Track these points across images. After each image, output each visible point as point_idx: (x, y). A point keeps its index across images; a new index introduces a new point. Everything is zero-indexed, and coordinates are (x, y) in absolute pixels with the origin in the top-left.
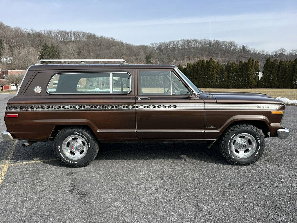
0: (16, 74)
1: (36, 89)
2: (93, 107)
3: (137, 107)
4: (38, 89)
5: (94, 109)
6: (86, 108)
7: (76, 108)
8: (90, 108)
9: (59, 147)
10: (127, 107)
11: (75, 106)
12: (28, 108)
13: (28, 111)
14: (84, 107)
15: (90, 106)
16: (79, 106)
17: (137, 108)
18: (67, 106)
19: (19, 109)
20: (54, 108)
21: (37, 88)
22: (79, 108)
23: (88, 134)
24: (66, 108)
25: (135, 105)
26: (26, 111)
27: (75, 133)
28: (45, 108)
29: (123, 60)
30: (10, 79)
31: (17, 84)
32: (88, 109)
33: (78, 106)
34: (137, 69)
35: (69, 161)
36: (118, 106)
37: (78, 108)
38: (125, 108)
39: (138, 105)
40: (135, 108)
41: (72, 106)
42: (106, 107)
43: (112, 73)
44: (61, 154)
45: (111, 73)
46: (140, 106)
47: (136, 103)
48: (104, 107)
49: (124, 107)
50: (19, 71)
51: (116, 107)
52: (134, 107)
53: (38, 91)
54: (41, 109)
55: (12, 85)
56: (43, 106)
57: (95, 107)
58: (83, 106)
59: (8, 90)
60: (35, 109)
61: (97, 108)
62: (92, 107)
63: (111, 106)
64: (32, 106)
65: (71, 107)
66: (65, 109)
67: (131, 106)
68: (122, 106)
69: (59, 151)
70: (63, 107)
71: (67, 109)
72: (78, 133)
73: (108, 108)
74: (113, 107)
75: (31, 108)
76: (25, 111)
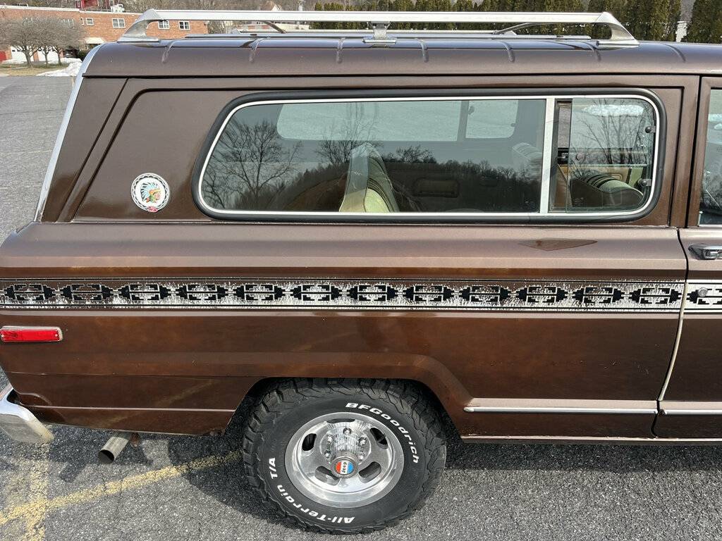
0: (20, 19)
1: (139, 186)
2: (456, 292)
3: (694, 297)
4: (149, 188)
5: (456, 302)
6: (418, 299)
7: (362, 299)
8: (439, 300)
9: (272, 461)
10: (635, 296)
11: (362, 288)
12: (107, 294)
13: (111, 308)
14: (409, 294)
15: (440, 289)
16: (383, 288)
17: (689, 304)
18: (317, 288)
19: (61, 302)
20: (249, 298)
21: (145, 181)
22: (382, 299)
23: (413, 408)
24: (312, 296)
25: (679, 289)
26: (101, 308)
27: (348, 405)
28: (202, 297)
29: (607, 17)
30: (7, 34)
31: (27, 47)
32: (428, 302)
33: (377, 290)
34: (701, 75)
35: (316, 514)
36: (588, 290)
37: (373, 297)
38: (626, 303)
39: (698, 287)
40: (677, 304)
41: (345, 289)
42: (522, 296)
43: (558, 101)
44: (279, 487)
45: (551, 100)
46: (709, 293)
47: (687, 274)
48: (514, 294)
49: (618, 296)
50: (28, 8)
51: (578, 296)
52: (675, 296)
53: (150, 199)
54: (176, 302)
55: (12, 48)
56: (190, 287)
57: (465, 295)
58: (401, 290)
59: (4, 62)
60: (146, 299)
61: (474, 300)
62: (448, 295)
63: (553, 289)
64: (132, 287)
65: (336, 294)
66: (308, 303)
67: (661, 293)
68: (610, 290)
69: (273, 476)
70: (297, 293)
71: (316, 300)
72: (362, 407)
73: (531, 300)
74: (561, 295)
75: (125, 294)
76: (94, 308)
